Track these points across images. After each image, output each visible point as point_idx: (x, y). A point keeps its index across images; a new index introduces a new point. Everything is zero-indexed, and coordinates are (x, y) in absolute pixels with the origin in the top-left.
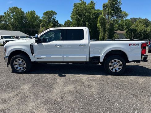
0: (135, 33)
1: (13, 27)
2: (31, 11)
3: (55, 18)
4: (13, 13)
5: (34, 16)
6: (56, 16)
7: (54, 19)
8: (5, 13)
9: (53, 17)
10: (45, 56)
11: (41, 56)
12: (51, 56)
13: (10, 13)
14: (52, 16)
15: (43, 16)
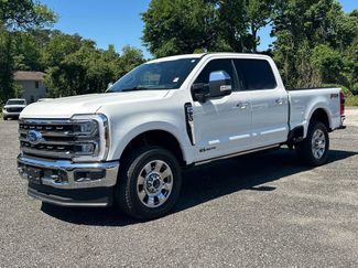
0: (82, 79)
10: (218, 141)
11: (211, 142)
12: (231, 138)
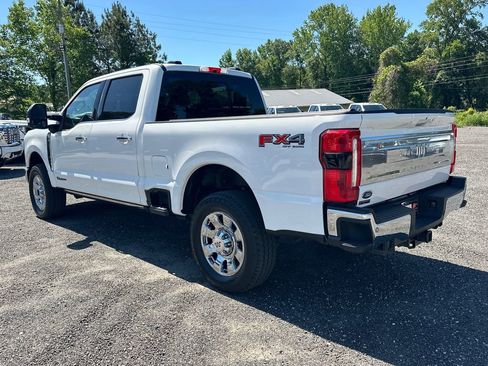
1: (316, 77)
2: (379, 8)
3: (478, 18)
4: (320, 26)
5: (388, 25)
6: (482, 10)
7: (472, 24)
8: (296, 34)
9: (469, 17)
13: (313, 28)
14: (463, 12)
15: (426, 18)
